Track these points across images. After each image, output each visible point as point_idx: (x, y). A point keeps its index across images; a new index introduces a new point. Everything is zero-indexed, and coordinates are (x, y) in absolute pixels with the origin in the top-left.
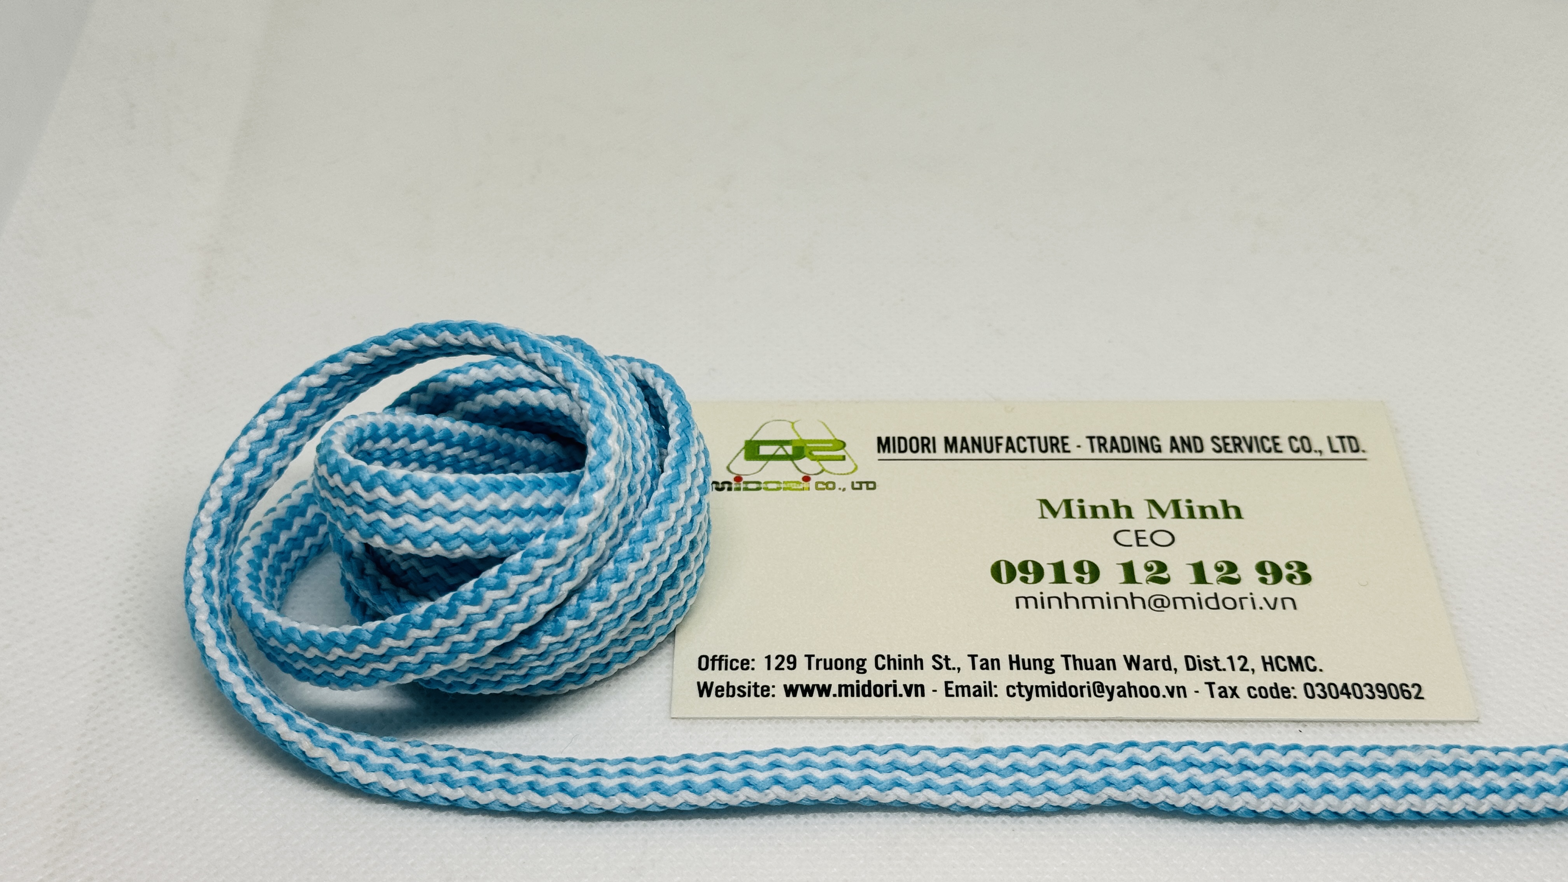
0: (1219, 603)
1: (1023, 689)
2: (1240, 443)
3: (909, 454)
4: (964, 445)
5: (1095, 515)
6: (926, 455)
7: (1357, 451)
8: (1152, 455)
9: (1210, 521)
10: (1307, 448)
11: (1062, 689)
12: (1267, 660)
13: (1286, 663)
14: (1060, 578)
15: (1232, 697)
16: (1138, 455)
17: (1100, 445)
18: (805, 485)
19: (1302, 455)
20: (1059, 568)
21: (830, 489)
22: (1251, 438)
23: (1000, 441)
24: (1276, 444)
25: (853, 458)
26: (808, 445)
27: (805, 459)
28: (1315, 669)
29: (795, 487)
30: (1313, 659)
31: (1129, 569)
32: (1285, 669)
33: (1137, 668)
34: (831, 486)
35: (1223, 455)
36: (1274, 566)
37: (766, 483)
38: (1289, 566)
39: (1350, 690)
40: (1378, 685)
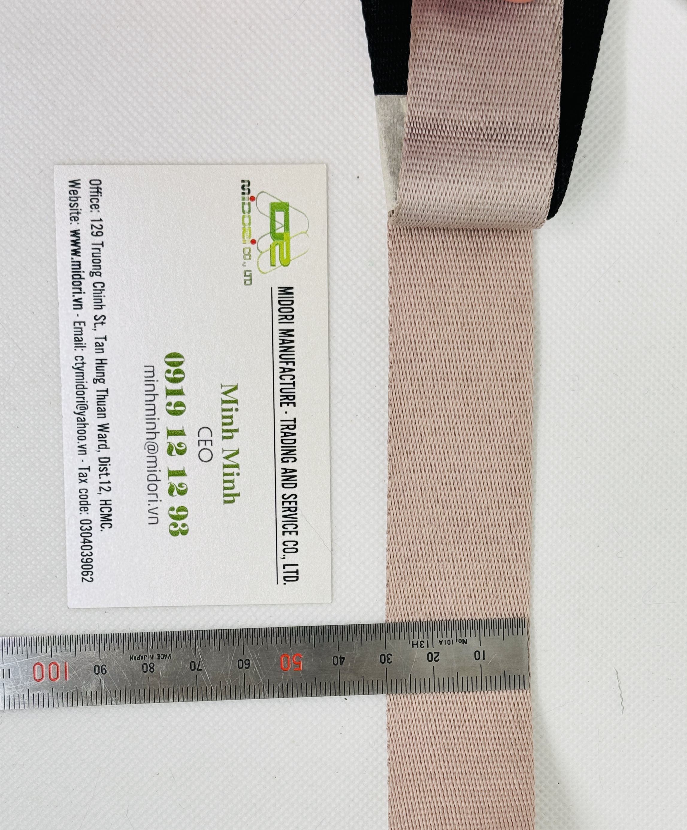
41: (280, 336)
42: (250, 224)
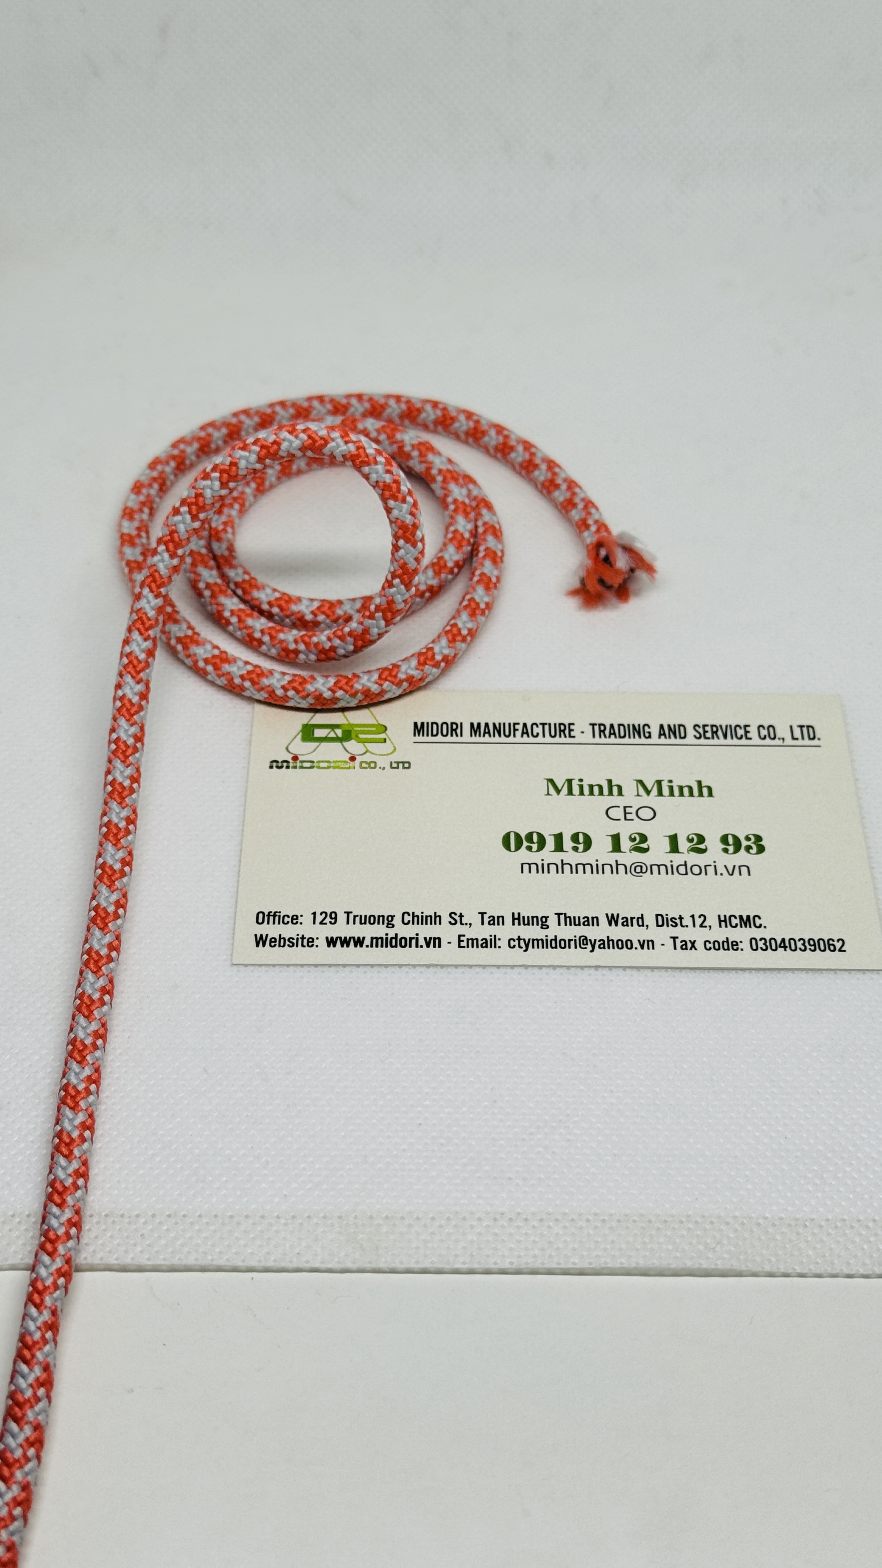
0: (687, 869)
1: (522, 942)
2: (717, 730)
3: (440, 738)
4: (487, 731)
5: (591, 793)
6: (454, 739)
7: (814, 738)
8: (643, 740)
9: (687, 799)
10: (772, 736)
11: (553, 942)
12: (722, 918)
13: (737, 921)
14: (559, 847)
15: (691, 949)
16: (632, 741)
17: (600, 731)
18: (352, 764)
19: (768, 741)
20: (559, 838)
21: (372, 768)
22: (727, 726)
23: (517, 727)
24: (747, 732)
25: (393, 741)
26: (355, 729)
27: (353, 741)
28: (760, 926)
29: (343, 766)
30: (760, 918)
31: (616, 839)
32: (736, 926)
33: (616, 925)
34: (373, 765)
35: (702, 741)
36: (735, 838)
37: (319, 762)
38: (748, 839)
39: (787, 944)
40: (810, 940)
41: (480, 736)
42: (328, 762)
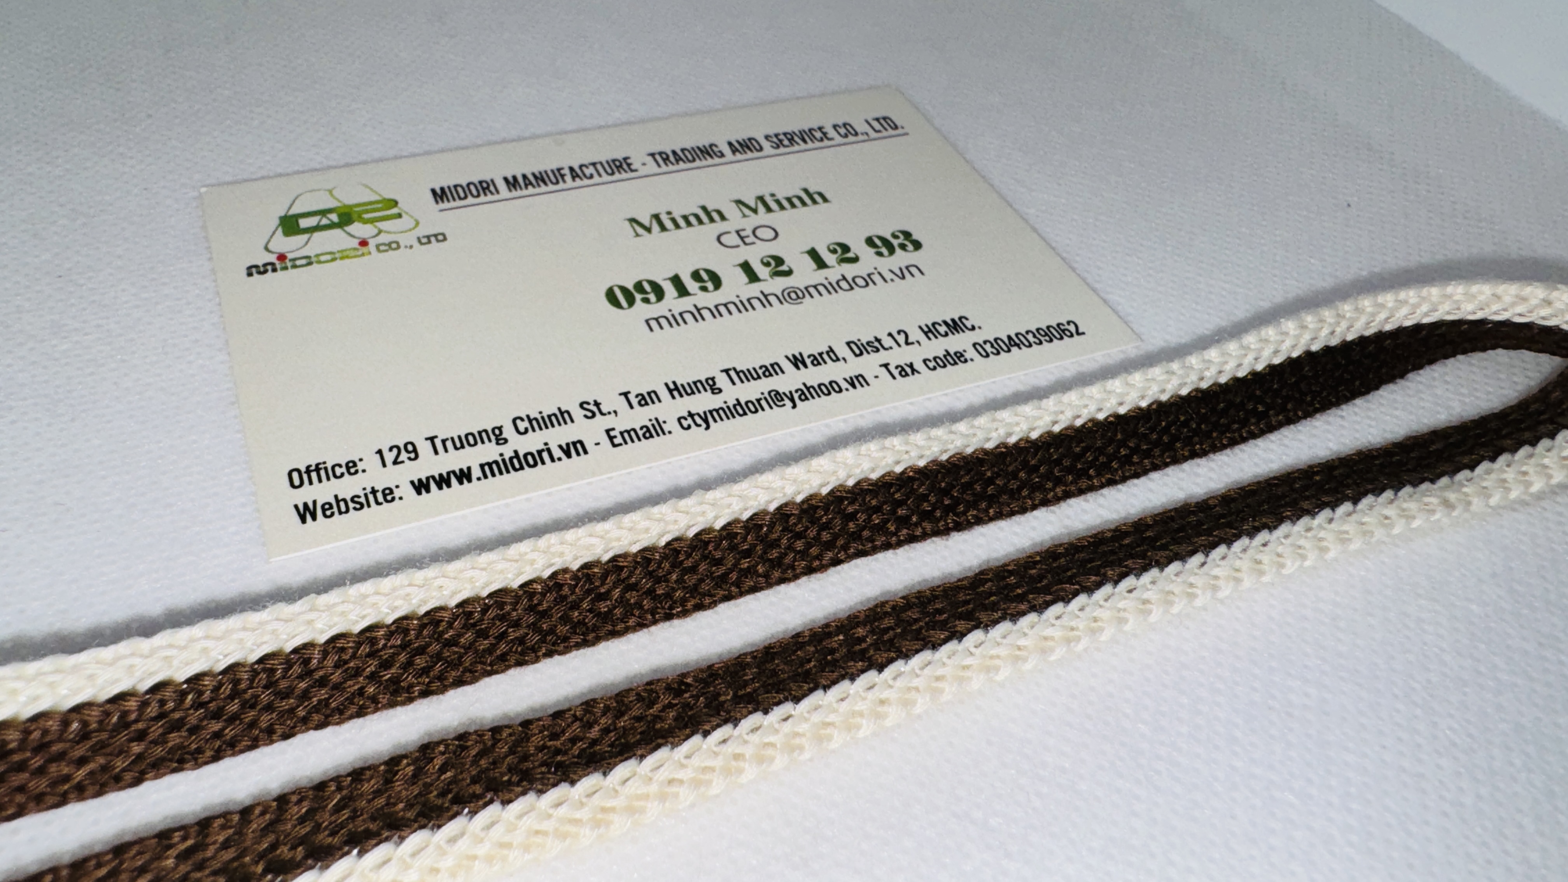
0: (850, 283)
1: (697, 418)
2: (792, 137)
3: (470, 200)
4: (527, 182)
5: (689, 224)
6: (490, 197)
7: (897, 128)
9: (802, 209)
10: (853, 133)
11: (738, 408)
13: (944, 328)
14: (683, 291)
15: (913, 374)
16: (705, 163)
17: (664, 159)
18: (364, 249)
20: (676, 281)
21: (395, 249)
23: (562, 172)
24: (825, 133)
25: (410, 214)
26: (355, 209)
27: (356, 224)
28: (974, 327)
29: (353, 255)
30: (966, 319)
31: (746, 267)
32: (947, 334)
33: (806, 366)
34: (394, 246)
35: (783, 150)
36: (881, 238)
37: (317, 256)
39: (1017, 341)
40: (1038, 330)
